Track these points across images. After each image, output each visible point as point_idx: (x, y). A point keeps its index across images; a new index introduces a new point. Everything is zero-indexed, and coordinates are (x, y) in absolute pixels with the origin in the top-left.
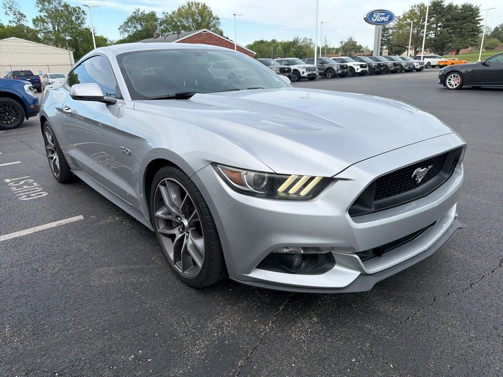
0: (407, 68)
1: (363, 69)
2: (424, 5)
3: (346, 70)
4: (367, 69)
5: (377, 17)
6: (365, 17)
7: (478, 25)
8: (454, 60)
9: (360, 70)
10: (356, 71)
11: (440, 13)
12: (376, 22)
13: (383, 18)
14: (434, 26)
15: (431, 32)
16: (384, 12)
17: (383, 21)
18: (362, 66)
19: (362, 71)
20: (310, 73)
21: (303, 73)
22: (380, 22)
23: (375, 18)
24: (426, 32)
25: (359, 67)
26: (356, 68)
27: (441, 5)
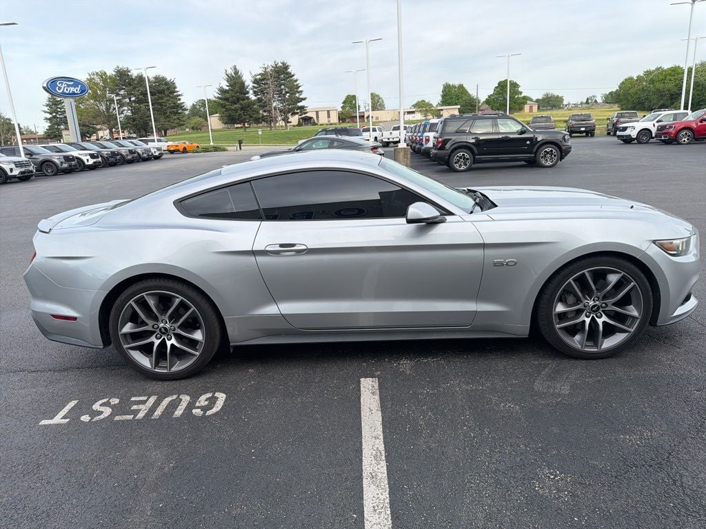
0: (145, 155)
1: (95, 160)
2: (105, 73)
3: (73, 163)
4: (100, 159)
5: (63, 86)
6: (45, 85)
7: (179, 102)
8: (185, 143)
9: (91, 162)
10: (86, 163)
11: (130, 84)
12: (63, 93)
13: (72, 89)
14: (127, 100)
15: (126, 108)
16: (72, 81)
17: (74, 93)
18: (92, 156)
19: (95, 163)
20: (23, 170)
21: (11, 170)
22: (71, 94)
23: (60, 88)
24: (119, 108)
25: (89, 157)
26: (84, 158)
27: (128, 75)
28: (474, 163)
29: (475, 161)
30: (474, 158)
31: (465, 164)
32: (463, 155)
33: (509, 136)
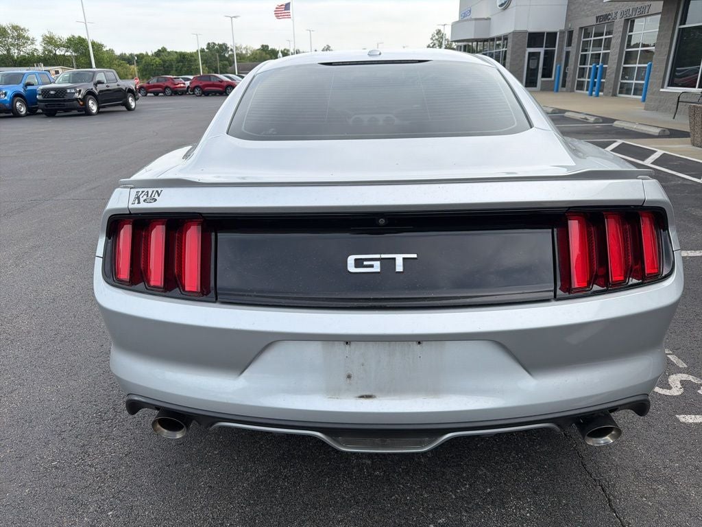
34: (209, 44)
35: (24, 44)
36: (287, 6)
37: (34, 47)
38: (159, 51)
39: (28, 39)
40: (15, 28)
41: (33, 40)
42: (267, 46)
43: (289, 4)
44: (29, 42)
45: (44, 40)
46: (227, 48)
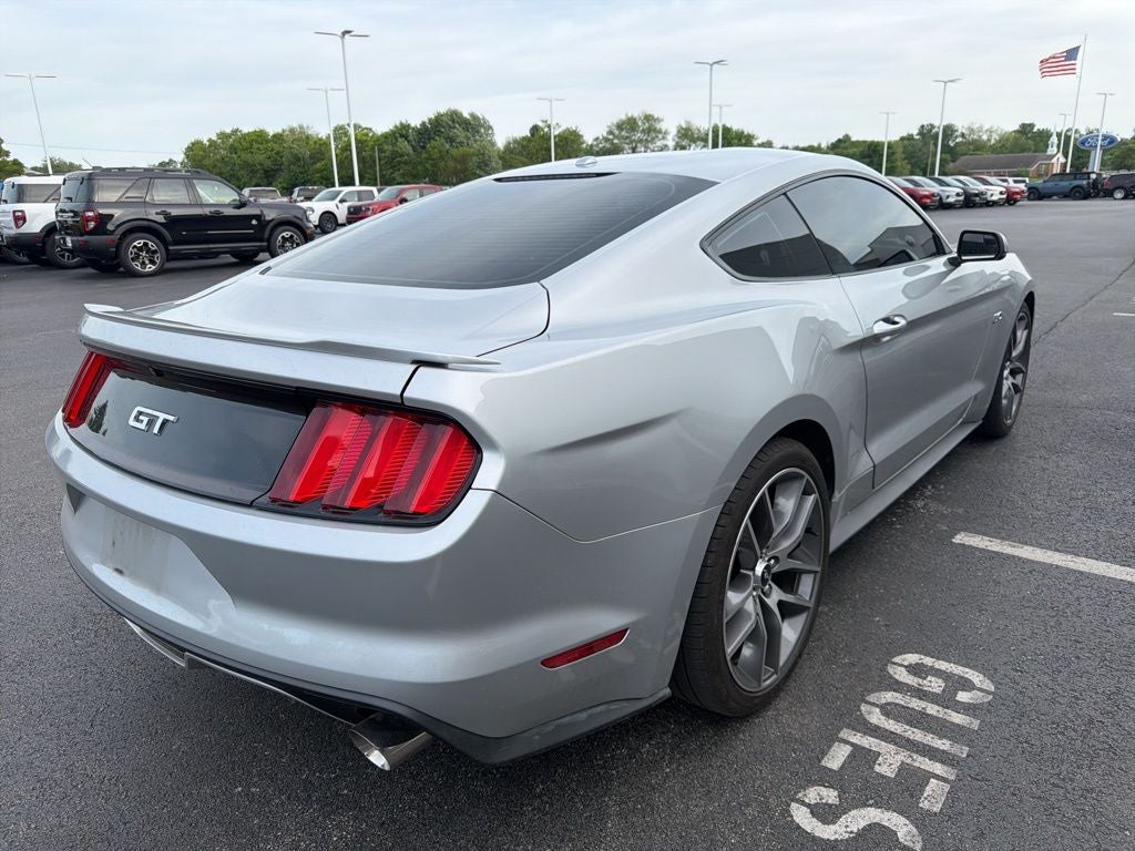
28: (168, 260)
29: (170, 257)
30: (167, 250)
31: (152, 262)
32: (146, 244)
33: (221, 210)
34: (923, 126)
35: (653, 139)
36: (1072, 54)
37: (665, 142)
38: (839, 140)
39: (660, 132)
40: (648, 118)
41: (666, 133)
42: (1032, 126)
43: (1076, 49)
44: (660, 136)
45: (679, 132)
46: (953, 131)
